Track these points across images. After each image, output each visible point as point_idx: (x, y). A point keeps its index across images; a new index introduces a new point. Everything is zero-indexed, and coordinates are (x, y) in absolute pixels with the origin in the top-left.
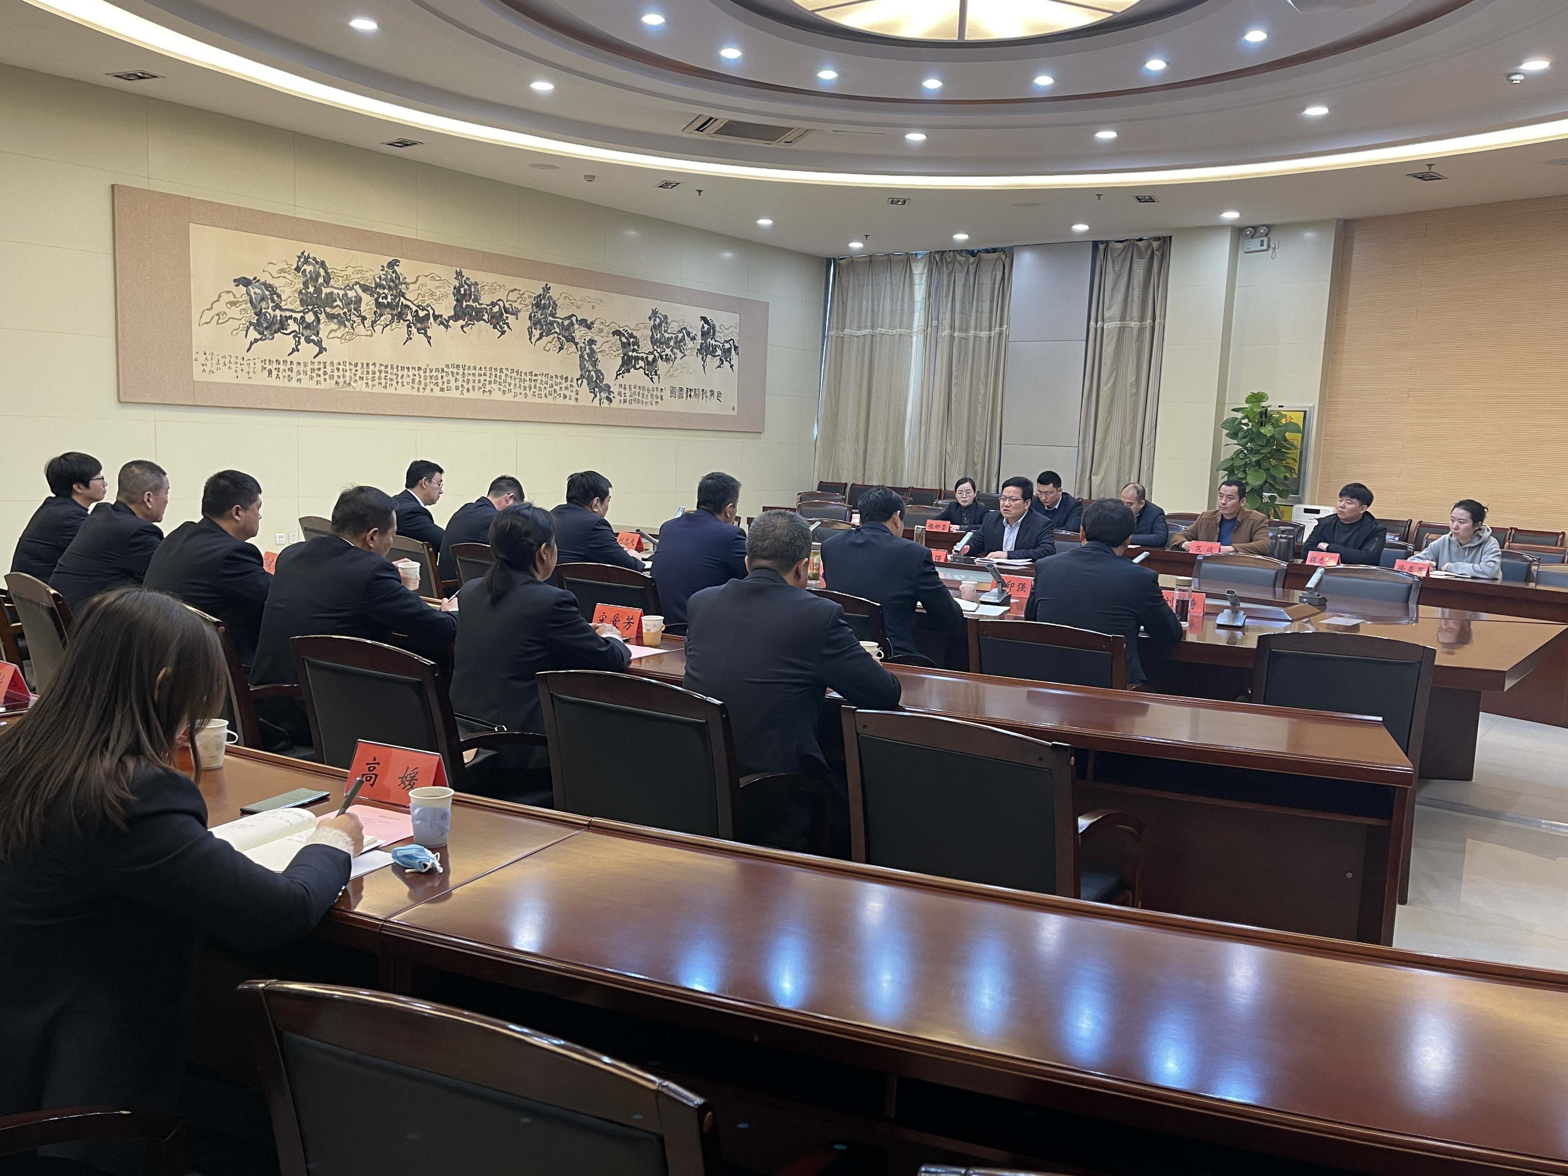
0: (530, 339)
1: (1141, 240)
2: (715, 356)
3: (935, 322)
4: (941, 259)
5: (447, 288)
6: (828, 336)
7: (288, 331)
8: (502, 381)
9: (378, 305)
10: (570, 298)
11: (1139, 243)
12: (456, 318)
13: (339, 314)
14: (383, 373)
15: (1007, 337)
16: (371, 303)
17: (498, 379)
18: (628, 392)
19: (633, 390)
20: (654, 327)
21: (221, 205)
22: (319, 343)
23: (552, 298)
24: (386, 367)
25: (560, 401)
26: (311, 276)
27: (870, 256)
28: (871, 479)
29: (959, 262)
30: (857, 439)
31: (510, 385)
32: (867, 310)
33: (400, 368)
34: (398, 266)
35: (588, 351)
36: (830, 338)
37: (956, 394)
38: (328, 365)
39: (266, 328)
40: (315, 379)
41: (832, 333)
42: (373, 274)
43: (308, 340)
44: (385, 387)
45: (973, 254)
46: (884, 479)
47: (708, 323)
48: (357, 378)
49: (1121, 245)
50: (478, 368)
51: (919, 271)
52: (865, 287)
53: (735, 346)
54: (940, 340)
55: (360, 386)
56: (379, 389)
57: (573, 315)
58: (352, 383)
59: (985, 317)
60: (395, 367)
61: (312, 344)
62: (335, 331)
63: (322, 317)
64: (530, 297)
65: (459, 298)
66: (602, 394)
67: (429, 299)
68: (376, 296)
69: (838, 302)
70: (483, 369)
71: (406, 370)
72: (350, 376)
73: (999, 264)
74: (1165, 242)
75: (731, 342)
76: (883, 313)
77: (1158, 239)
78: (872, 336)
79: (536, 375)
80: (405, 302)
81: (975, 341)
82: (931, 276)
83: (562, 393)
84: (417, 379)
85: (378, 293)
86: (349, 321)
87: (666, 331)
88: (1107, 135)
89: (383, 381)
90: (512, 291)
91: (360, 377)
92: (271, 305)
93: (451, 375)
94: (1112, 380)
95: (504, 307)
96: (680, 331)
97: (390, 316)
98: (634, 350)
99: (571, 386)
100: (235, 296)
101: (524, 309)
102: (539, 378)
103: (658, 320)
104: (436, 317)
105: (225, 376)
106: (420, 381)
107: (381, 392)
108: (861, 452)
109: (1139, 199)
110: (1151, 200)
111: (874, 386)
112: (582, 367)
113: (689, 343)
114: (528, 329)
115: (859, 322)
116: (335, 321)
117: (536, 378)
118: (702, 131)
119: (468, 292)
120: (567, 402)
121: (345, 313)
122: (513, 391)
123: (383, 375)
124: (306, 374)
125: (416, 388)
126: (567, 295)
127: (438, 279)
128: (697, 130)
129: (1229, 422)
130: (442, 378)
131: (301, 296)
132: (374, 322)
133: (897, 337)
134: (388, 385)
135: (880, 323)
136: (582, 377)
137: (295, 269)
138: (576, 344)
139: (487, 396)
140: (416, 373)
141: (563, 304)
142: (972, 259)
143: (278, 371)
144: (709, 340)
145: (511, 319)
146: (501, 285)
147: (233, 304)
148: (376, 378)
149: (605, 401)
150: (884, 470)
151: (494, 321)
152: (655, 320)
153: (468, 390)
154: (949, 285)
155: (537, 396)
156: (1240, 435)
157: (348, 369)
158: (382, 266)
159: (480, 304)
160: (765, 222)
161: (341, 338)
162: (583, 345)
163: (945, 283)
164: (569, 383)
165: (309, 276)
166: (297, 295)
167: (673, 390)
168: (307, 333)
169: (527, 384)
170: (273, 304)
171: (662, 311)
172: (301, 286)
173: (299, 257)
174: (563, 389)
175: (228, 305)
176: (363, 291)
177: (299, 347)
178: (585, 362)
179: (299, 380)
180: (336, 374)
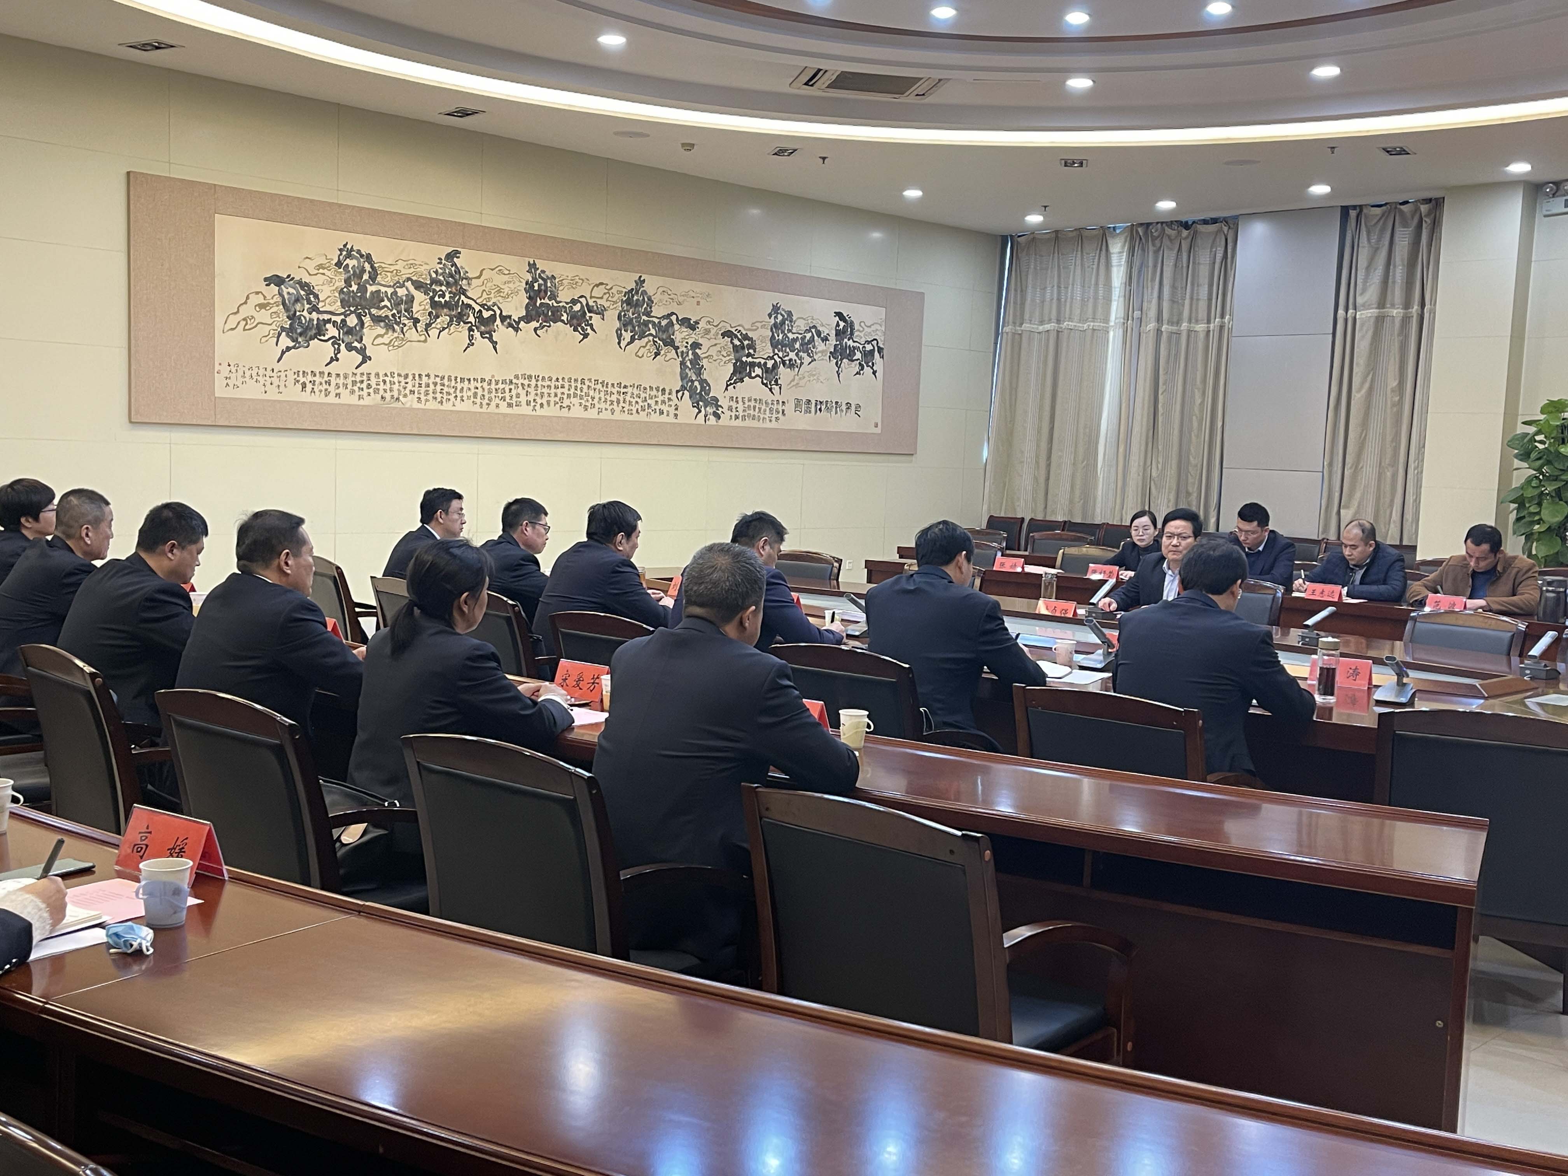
0: (619, 343)
1: (1406, 203)
2: (853, 361)
3: (1137, 314)
4: (1146, 233)
5: (518, 284)
6: (1002, 332)
7: (326, 338)
8: (583, 394)
9: (434, 304)
10: (670, 292)
11: (1402, 207)
12: (528, 319)
13: (387, 316)
14: (439, 385)
15: (1230, 330)
16: (424, 303)
17: (579, 392)
18: (740, 406)
19: (747, 404)
20: (775, 325)
21: (250, 192)
22: (362, 351)
23: (646, 293)
24: (443, 378)
25: (655, 418)
26: (354, 272)
27: (1057, 232)
28: (1054, 512)
29: (1169, 237)
30: (1037, 462)
31: (593, 398)
32: (1052, 300)
33: (459, 380)
34: (458, 257)
35: (691, 356)
36: (1005, 335)
37: (1164, 404)
38: (372, 377)
39: (301, 334)
40: (357, 393)
41: (1007, 329)
42: (428, 267)
43: (350, 348)
44: (441, 402)
45: (1186, 226)
46: (1071, 512)
47: (845, 321)
48: (407, 391)
49: (1378, 211)
50: (554, 379)
51: (1118, 249)
52: (1049, 270)
53: (878, 347)
54: (1143, 336)
55: (410, 402)
56: (432, 405)
57: (673, 313)
58: (401, 398)
59: (1203, 305)
60: (453, 378)
61: (354, 352)
62: (382, 336)
63: (367, 320)
64: (620, 292)
65: (532, 294)
66: (708, 409)
67: (495, 297)
68: (431, 294)
69: (1016, 290)
70: (560, 380)
71: (466, 382)
72: (399, 390)
73: (1221, 239)
74: (1436, 204)
75: (875, 343)
76: (1072, 302)
77: (1428, 201)
78: (1058, 332)
79: (625, 387)
80: (466, 301)
81: (1189, 336)
82: (1133, 255)
83: (658, 408)
84: (480, 392)
85: (434, 291)
86: (398, 324)
87: (790, 331)
88: (1327, 72)
89: (439, 396)
90: (597, 285)
91: (411, 391)
92: (307, 306)
93: (521, 387)
94: (1367, 385)
95: (587, 304)
96: (809, 331)
97: (448, 318)
98: (748, 355)
99: (669, 399)
100: (265, 297)
101: (611, 307)
102: (629, 390)
103: (780, 318)
104: (503, 318)
105: (251, 391)
106: (483, 396)
107: (435, 408)
108: (1042, 480)
109: (1388, 152)
110: (1403, 152)
111: (1060, 393)
112: (683, 377)
113: (820, 345)
114: (617, 332)
115: (1042, 314)
116: (382, 324)
117: (625, 390)
118: (812, 85)
119: (543, 287)
120: (664, 419)
121: (394, 315)
122: (597, 406)
123: (439, 388)
124: (347, 388)
125: (479, 404)
126: (665, 289)
127: (507, 272)
128: (806, 84)
129: (1517, 439)
130: (510, 392)
131: (342, 296)
132: (428, 326)
133: (1089, 333)
134: (444, 400)
135: (1067, 316)
136: (683, 388)
137: (336, 265)
138: (676, 348)
139: (565, 413)
140: (479, 385)
141: (661, 301)
142: (1185, 233)
143: (314, 385)
144: (846, 340)
145: (596, 319)
146: (583, 278)
147: (262, 306)
148: (431, 392)
149: (712, 417)
150: (1071, 501)
151: (575, 321)
152: (776, 317)
153: (542, 405)
154: (1155, 266)
155: (626, 412)
156: (1533, 455)
157: (396, 382)
158: (439, 259)
159: (558, 302)
160: (913, 193)
161: (388, 344)
162: (685, 350)
163: (1151, 264)
164: (667, 396)
165: (352, 272)
166: (337, 295)
167: (798, 402)
168: (349, 338)
169: (614, 398)
170: (308, 306)
171: (785, 306)
172: (343, 284)
173: (341, 250)
174: (660, 402)
175: (257, 308)
176: (416, 288)
177: (338, 356)
178: (687, 370)
179: (338, 395)
180: (382, 387)
